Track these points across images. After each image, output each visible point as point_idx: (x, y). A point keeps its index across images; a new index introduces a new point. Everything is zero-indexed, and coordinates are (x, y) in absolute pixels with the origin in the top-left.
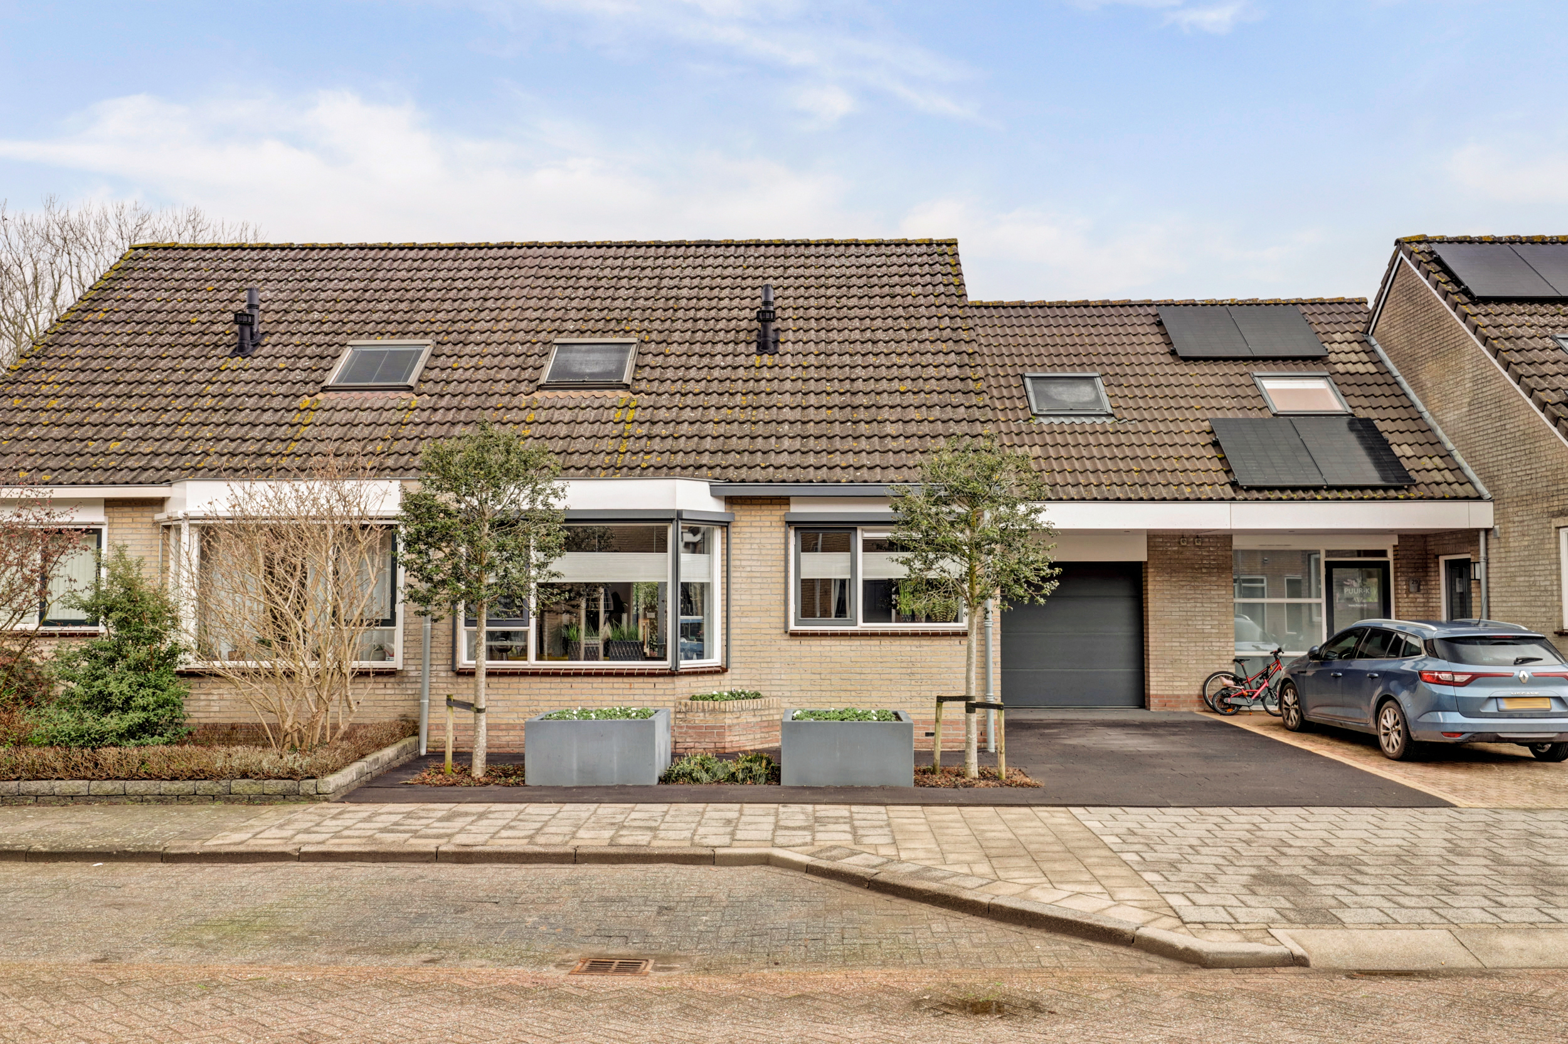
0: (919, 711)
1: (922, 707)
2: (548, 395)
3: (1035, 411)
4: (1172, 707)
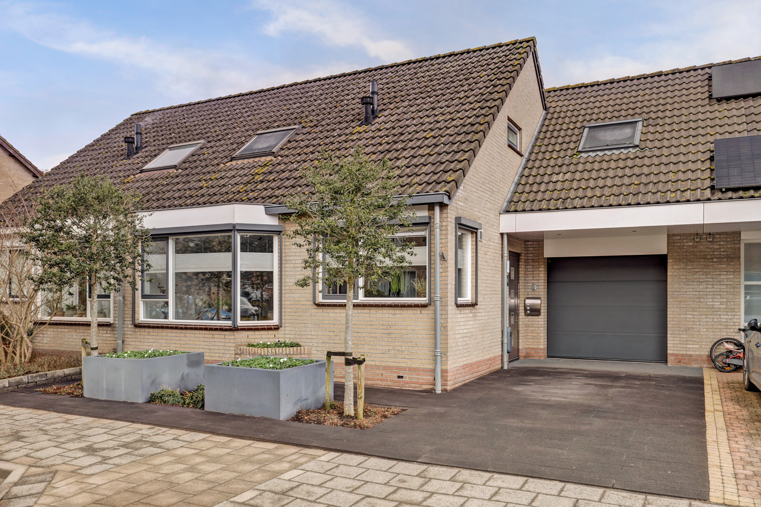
0: (393, 360)
1: (396, 357)
2: (234, 163)
3: (580, 149)
4: (685, 363)
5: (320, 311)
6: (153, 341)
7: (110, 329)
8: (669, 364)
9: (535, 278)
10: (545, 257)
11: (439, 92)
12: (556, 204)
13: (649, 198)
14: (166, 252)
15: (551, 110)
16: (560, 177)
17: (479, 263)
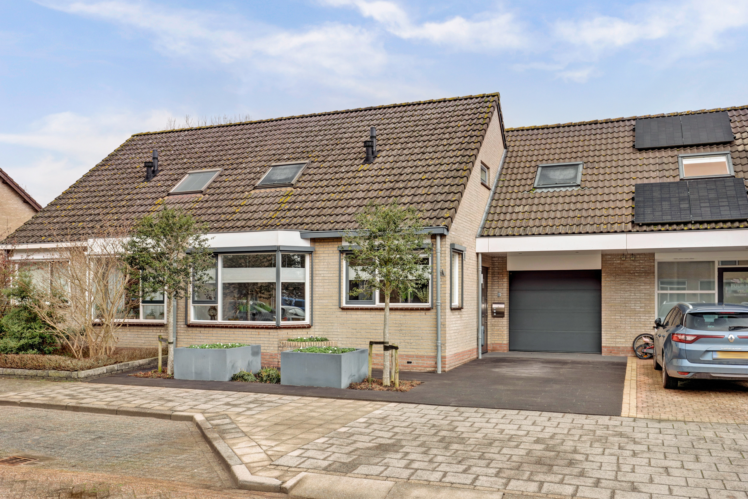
0: (404, 350)
1: (406, 348)
2: (257, 191)
3: (535, 186)
4: (615, 353)
5: (345, 313)
6: (204, 338)
7: (163, 328)
8: (603, 354)
9: (500, 287)
10: (508, 270)
12: (519, 231)
13: (588, 228)
16: (521, 209)
17: (464, 276)
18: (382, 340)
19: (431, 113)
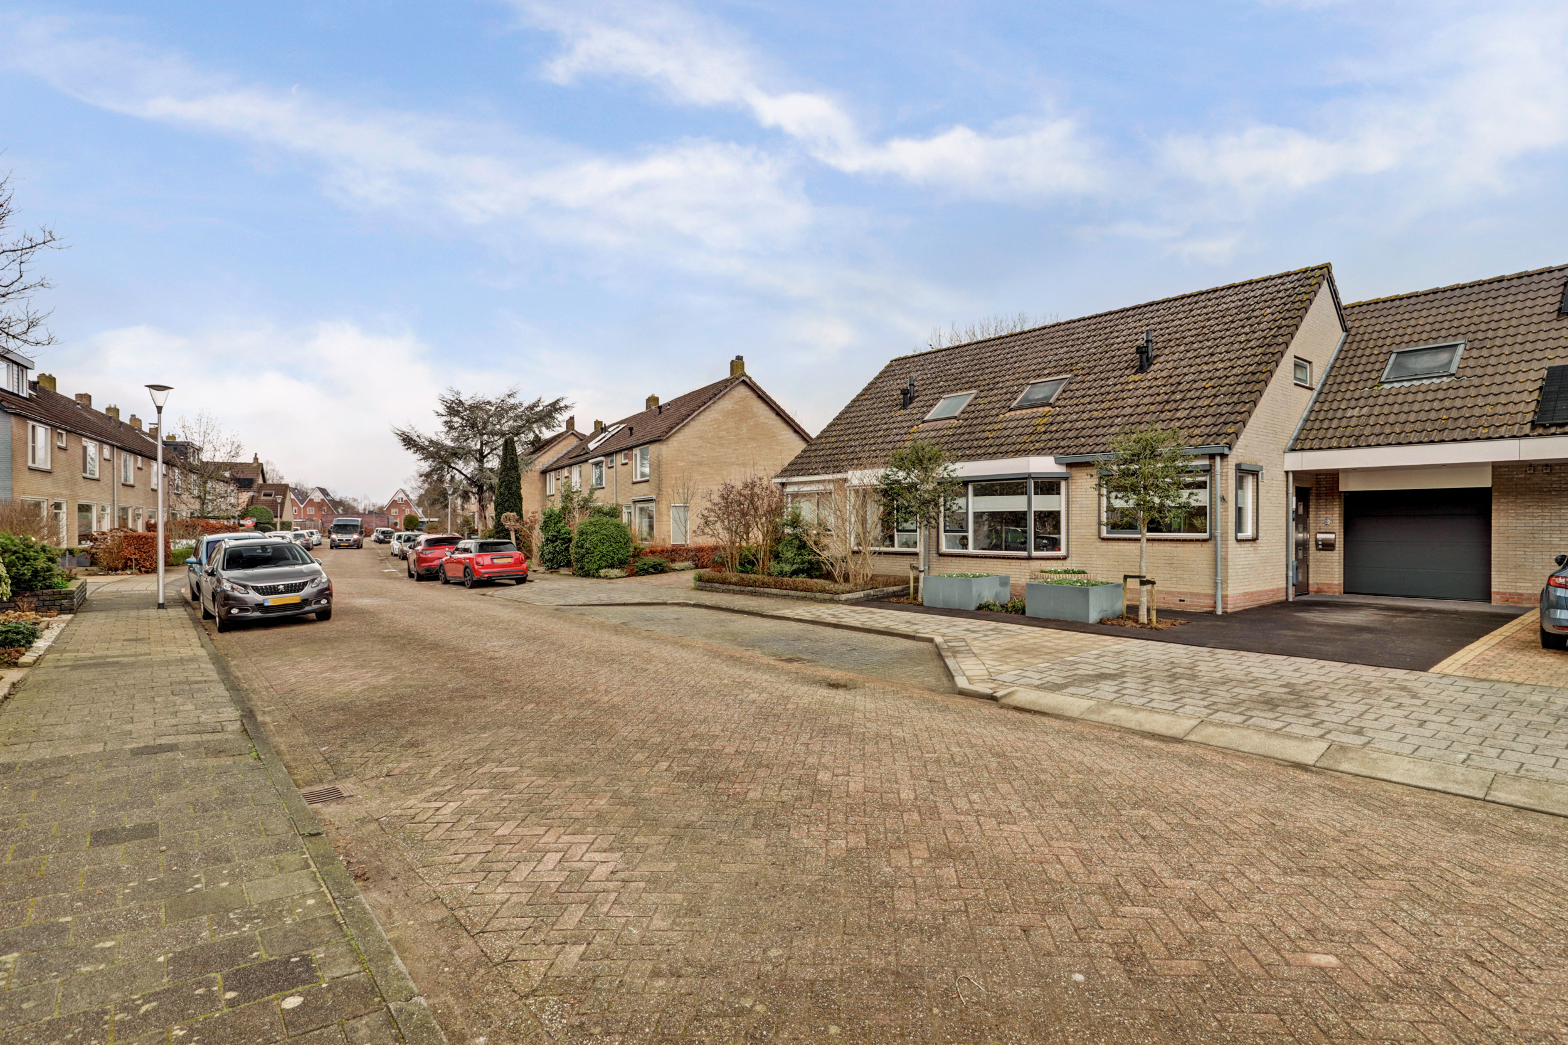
0: (1178, 585)
2: (1012, 413)
3: (1383, 379)
4: (1515, 602)
5: (1105, 544)
6: (955, 567)
7: (915, 557)
8: (1493, 603)
9: (1327, 513)
10: (1341, 489)
11: (1218, 334)
12: (1348, 442)
13: (1456, 434)
14: (966, 495)
15: (1353, 332)
16: (1356, 412)
17: (1260, 501)
18: (1137, 574)
19: (1231, 301)
